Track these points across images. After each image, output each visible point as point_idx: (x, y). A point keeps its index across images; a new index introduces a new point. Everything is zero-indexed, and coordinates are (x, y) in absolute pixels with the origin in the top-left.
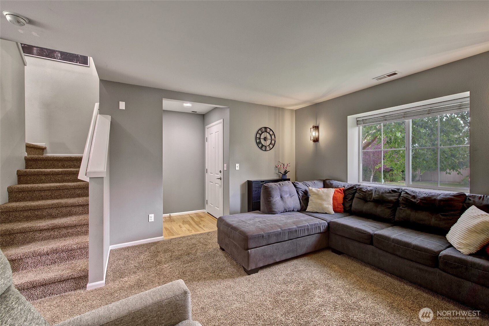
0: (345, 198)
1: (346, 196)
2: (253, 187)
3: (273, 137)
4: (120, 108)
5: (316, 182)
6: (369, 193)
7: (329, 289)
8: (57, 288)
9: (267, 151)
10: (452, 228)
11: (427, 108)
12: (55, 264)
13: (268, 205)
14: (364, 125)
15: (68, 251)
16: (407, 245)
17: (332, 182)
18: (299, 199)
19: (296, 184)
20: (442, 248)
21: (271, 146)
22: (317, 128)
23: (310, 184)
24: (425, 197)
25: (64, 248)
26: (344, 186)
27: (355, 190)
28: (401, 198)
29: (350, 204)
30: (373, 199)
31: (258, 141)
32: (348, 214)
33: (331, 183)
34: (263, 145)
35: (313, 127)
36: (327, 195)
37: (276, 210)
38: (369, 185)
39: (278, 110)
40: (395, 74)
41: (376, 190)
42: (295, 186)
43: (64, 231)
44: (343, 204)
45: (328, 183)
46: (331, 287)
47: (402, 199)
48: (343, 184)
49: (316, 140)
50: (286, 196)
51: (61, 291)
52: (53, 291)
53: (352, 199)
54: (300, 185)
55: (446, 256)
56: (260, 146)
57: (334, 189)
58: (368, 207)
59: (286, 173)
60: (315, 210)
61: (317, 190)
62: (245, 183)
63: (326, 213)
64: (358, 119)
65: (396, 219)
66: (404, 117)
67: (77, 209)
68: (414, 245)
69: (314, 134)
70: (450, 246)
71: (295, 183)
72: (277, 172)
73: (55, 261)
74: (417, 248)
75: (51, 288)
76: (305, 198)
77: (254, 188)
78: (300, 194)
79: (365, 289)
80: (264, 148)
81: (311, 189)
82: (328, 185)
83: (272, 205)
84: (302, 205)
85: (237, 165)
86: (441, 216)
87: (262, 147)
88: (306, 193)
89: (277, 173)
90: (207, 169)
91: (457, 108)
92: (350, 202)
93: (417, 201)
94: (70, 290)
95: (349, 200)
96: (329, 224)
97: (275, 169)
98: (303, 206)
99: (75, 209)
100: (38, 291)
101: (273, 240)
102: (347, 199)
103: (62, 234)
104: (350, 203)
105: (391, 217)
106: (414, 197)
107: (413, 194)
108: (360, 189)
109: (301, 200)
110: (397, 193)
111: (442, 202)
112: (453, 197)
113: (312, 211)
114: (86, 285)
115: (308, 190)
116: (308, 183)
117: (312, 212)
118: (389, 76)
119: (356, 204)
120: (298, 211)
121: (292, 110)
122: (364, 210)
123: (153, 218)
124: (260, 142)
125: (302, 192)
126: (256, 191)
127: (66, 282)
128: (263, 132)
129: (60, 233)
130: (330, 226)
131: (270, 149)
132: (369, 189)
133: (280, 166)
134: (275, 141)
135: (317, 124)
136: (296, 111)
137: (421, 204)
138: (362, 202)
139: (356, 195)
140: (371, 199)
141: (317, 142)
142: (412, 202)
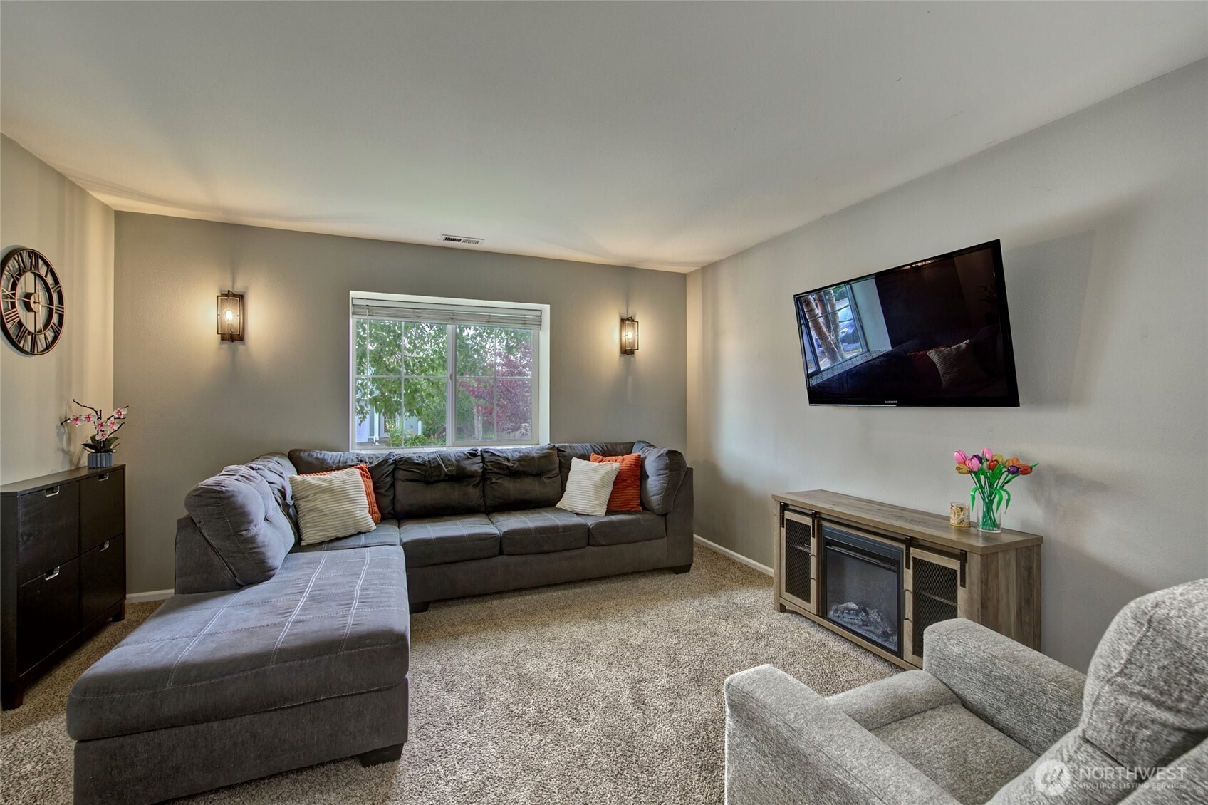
6: (432, 465)
9: (40, 353)
11: (483, 312)
14: (369, 317)
21: (51, 333)
22: (236, 298)
24: (520, 457)
26: (366, 461)
27: (392, 464)
28: (487, 463)
29: (391, 498)
32: (393, 522)
40: (476, 242)
41: (443, 458)
47: (490, 465)
53: (393, 485)
58: (437, 494)
64: (356, 302)
65: (489, 502)
69: (226, 315)
77: (24, 522)
86: (545, 480)
92: (391, 492)
93: (513, 463)
95: (386, 491)
104: (391, 494)
105: (480, 502)
107: (504, 454)
108: (404, 461)
110: (478, 457)
118: (466, 241)
119: (408, 494)
120: (294, 550)
122: (431, 502)
131: (48, 346)
132: (427, 458)
134: (62, 316)
135: (238, 288)
136: (121, 218)
137: (521, 469)
138: (420, 487)
139: (401, 474)
140: (439, 476)
141: (237, 343)
142: (508, 467)
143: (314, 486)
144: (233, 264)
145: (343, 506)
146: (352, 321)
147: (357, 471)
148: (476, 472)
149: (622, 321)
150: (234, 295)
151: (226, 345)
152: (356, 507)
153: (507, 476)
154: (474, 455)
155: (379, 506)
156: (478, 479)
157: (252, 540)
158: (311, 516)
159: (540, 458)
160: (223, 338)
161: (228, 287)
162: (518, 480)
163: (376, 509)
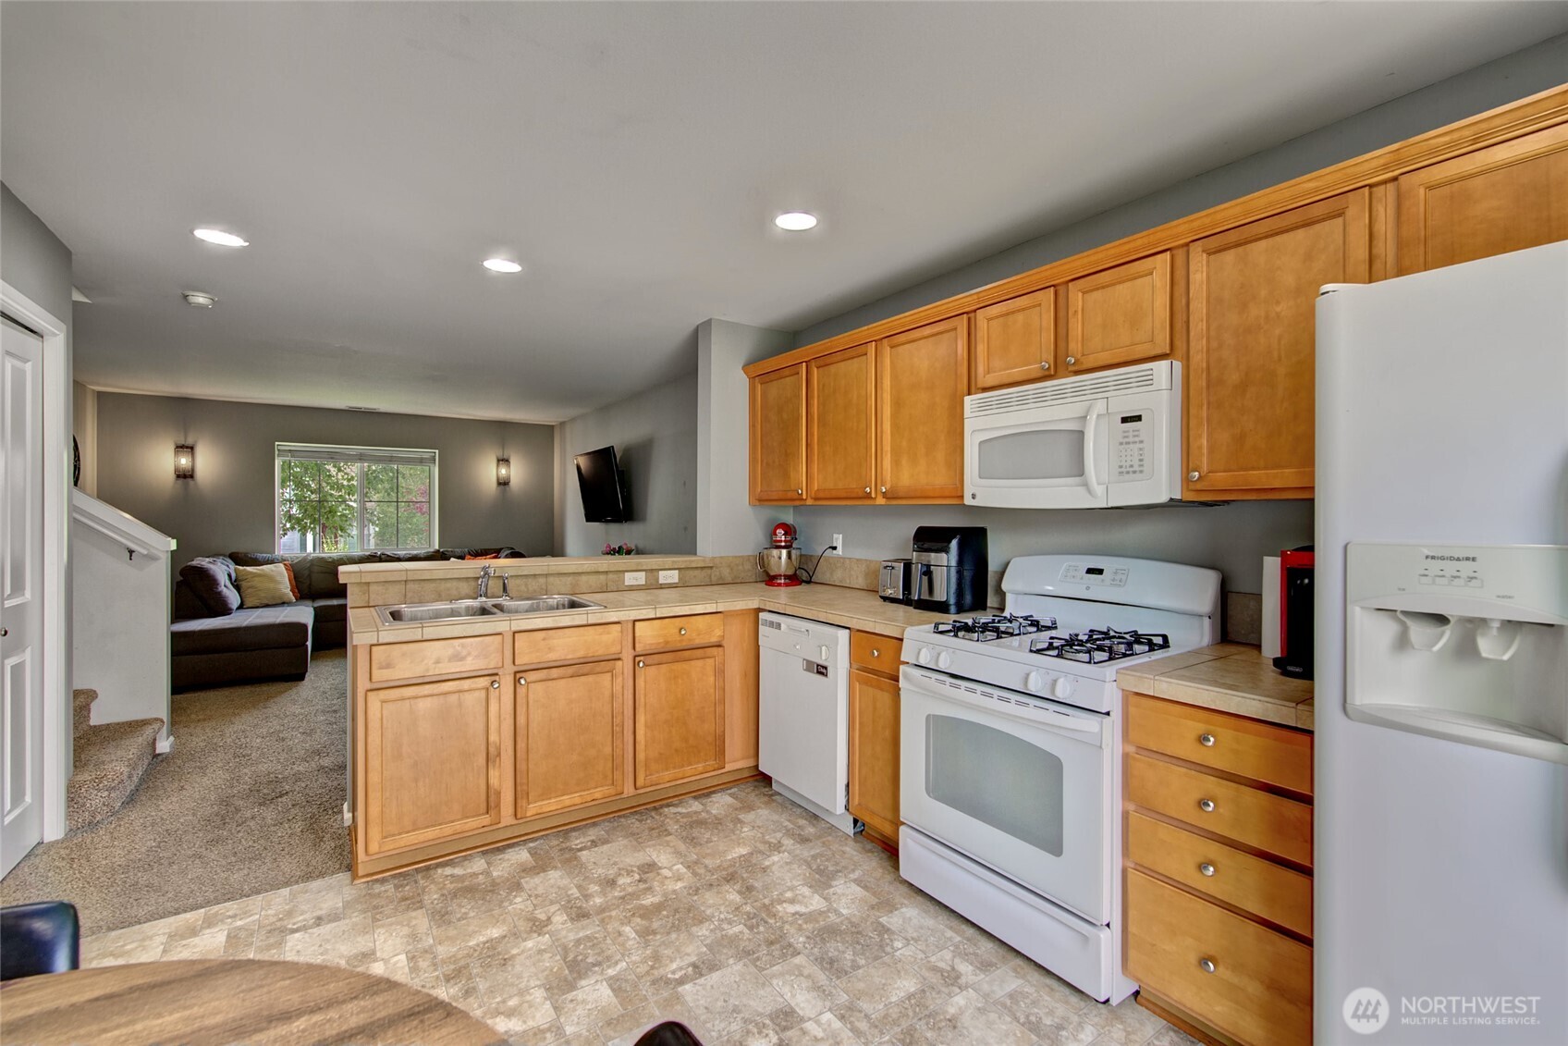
0: (296, 577)
1: (297, 574)
11: (386, 454)
22: (190, 450)
26: (285, 560)
27: (309, 562)
29: (308, 584)
35: (180, 448)
36: (281, 574)
44: (297, 586)
53: (310, 576)
64: (280, 448)
69: (185, 461)
81: (244, 570)
95: (303, 580)
102: (299, 578)
104: (306, 582)
108: (320, 560)
135: (190, 442)
136: (100, 395)
141: (189, 480)
143: (251, 573)
144: (185, 426)
145: (272, 585)
146: (278, 463)
147: (281, 565)
149: (498, 461)
150: (187, 447)
151: (181, 481)
152: (282, 587)
155: (297, 588)
157: (220, 593)
158: (249, 590)
160: (178, 476)
161: (182, 442)
163: (296, 591)
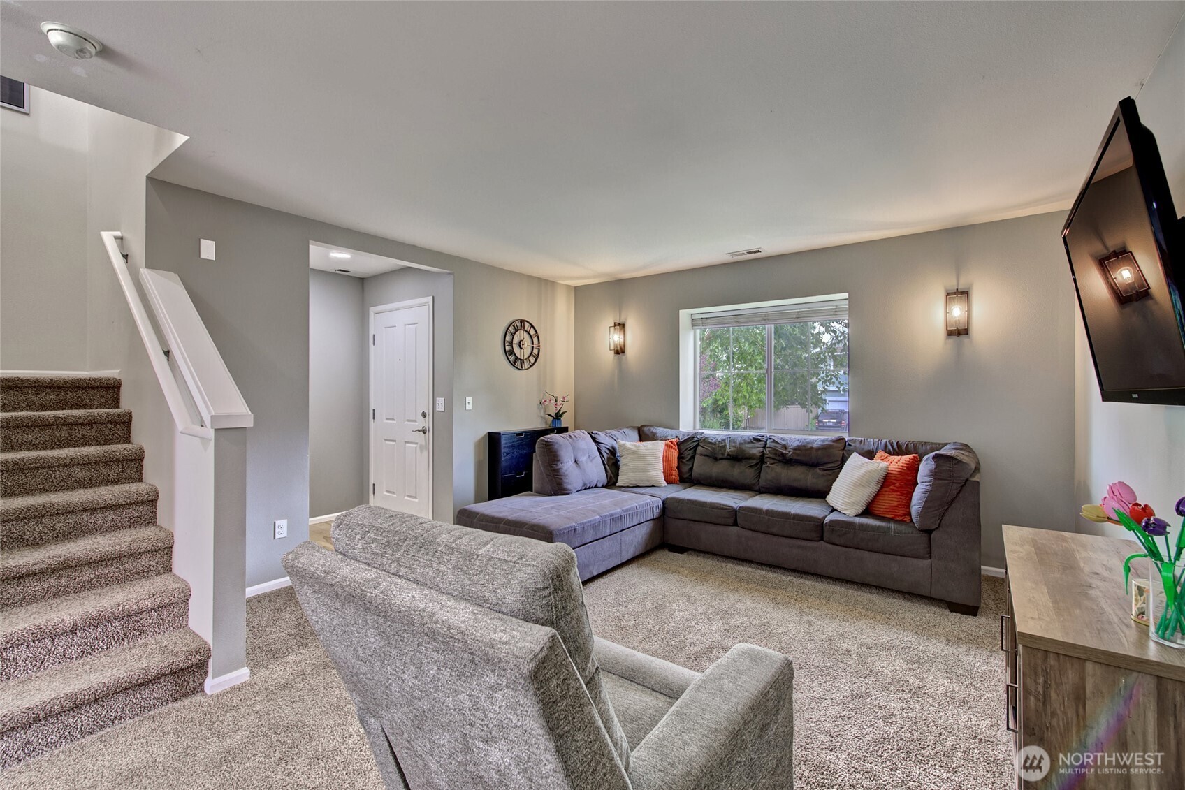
0: (680, 458)
1: (682, 454)
2: (503, 446)
3: (535, 340)
4: (201, 257)
5: (625, 430)
6: (721, 445)
7: (690, 600)
8: (133, 702)
9: (525, 369)
10: (835, 486)
12: (92, 653)
13: (555, 478)
14: (704, 327)
15: (131, 615)
16: (785, 515)
17: (654, 431)
18: (604, 464)
19: (596, 436)
20: (825, 514)
21: (532, 360)
22: (621, 326)
23: (617, 436)
24: (798, 446)
25: (121, 610)
26: (677, 437)
27: (695, 441)
28: (767, 449)
29: (690, 467)
30: (728, 455)
31: (508, 348)
32: (687, 484)
33: (652, 432)
34: (517, 358)
35: (615, 325)
36: (654, 453)
37: (569, 487)
38: (716, 433)
39: (545, 285)
40: (759, 251)
41: (731, 440)
42: (594, 440)
43: (87, 574)
44: (678, 467)
45: (648, 432)
46: (692, 597)
47: (769, 451)
48: (674, 432)
49: (620, 351)
50: (583, 459)
51: (143, 709)
52: (121, 710)
53: (693, 457)
54: (602, 437)
55: (832, 522)
56: (512, 358)
57: (664, 442)
58: (719, 469)
59: (561, 416)
60: (634, 482)
61: (635, 445)
62: (484, 437)
63: (653, 486)
64: (694, 317)
65: (762, 482)
66: (765, 320)
67: (99, 518)
68: (794, 515)
69: (617, 338)
70: (834, 510)
71: (592, 433)
72: (542, 414)
73: (91, 646)
74: (798, 518)
75: (115, 705)
76: (612, 463)
77: (505, 447)
78: (605, 454)
79: (736, 590)
80: (518, 365)
81: (624, 445)
82: (646, 435)
83: (562, 477)
84: (609, 476)
85: (469, 399)
86: (818, 471)
87: (515, 362)
88: (613, 452)
89: (541, 417)
90: (374, 410)
91: (832, 313)
92: (690, 463)
93: (789, 452)
94: (164, 704)
95: (687, 461)
96: (663, 502)
97: (538, 408)
98: (611, 477)
99: (93, 517)
100: (85, 717)
101: (590, 536)
102: (683, 458)
103: (80, 581)
104: (689, 465)
105: (754, 482)
106: (785, 447)
107: (783, 443)
108: (704, 440)
109: (607, 466)
110: (761, 443)
111: (820, 452)
112: (832, 443)
113: (627, 485)
114: (201, 684)
115: (616, 446)
116: (614, 432)
117: (628, 487)
118: (749, 253)
119: (700, 466)
120: (603, 487)
121: (568, 287)
122: (714, 475)
123: (285, 529)
124: (512, 352)
125: (607, 451)
126: (507, 454)
127: (153, 685)
128: (518, 330)
129: (75, 579)
130: (666, 506)
131: (531, 366)
132: (719, 440)
133: (548, 401)
134: (539, 349)
136: (578, 290)
137: (795, 457)
138: (709, 461)
139: (699, 450)
140: (723, 454)
142: (783, 454)
144: (619, 306)
148: (754, 455)
152: (652, 468)
153: (783, 462)
154: (758, 440)
156: (755, 462)
159: (818, 449)
162: (792, 468)
